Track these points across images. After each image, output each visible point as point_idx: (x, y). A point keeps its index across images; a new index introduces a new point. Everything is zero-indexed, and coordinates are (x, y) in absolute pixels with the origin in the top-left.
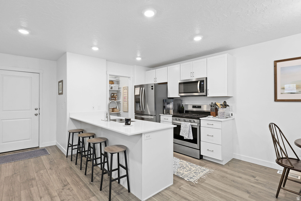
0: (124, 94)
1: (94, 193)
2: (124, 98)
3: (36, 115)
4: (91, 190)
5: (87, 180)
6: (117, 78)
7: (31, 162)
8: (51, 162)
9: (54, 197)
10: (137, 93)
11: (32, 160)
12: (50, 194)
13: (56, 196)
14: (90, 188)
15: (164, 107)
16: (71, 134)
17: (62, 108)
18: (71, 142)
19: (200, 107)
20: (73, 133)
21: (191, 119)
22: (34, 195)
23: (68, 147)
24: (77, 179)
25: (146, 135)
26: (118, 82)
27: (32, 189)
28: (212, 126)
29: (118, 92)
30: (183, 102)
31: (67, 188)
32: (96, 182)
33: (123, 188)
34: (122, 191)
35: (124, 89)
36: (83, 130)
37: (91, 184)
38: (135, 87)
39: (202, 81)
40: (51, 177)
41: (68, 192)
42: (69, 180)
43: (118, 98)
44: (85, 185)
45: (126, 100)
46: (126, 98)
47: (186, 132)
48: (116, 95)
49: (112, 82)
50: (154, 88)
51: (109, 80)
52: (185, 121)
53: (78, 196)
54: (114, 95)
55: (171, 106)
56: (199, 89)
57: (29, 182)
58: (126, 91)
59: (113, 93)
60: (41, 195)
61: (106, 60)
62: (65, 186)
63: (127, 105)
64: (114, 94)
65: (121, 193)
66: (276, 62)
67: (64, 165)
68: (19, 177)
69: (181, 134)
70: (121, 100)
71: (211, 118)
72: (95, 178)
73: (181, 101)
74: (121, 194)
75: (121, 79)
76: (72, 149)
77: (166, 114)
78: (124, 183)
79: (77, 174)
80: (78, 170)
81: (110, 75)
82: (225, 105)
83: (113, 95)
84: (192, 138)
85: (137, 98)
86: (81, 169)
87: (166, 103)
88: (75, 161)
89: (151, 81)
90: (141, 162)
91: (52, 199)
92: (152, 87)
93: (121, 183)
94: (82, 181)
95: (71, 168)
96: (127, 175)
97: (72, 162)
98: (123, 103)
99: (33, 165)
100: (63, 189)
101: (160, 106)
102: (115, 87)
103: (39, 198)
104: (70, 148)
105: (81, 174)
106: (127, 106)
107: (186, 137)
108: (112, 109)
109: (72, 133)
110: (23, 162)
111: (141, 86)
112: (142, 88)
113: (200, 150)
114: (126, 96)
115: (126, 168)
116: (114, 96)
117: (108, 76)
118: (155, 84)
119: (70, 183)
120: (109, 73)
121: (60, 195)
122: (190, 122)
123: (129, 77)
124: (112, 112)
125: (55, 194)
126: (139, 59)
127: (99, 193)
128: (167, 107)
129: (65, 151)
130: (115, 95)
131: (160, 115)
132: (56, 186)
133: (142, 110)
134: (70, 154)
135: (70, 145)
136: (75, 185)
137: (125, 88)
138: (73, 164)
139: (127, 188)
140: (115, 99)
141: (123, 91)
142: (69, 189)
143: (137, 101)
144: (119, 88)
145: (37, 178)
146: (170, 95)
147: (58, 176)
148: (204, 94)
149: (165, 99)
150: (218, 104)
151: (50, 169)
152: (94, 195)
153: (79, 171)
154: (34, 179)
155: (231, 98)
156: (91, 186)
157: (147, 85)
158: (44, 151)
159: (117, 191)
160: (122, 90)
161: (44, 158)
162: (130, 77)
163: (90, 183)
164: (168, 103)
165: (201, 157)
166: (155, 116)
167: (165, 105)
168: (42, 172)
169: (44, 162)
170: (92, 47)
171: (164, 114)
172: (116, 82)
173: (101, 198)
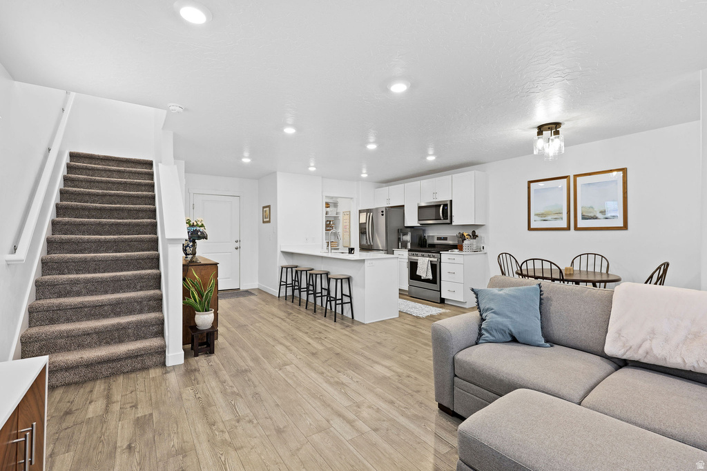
0: (345, 221)
2: (345, 227)
3: (236, 249)
6: (334, 200)
8: (264, 300)
9: (284, 319)
10: (363, 220)
11: (241, 298)
15: (399, 239)
19: (445, 239)
20: (287, 269)
21: (430, 254)
23: (281, 286)
25: (369, 262)
26: (336, 205)
28: (453, 261)
29: (336, 218)
30: (426, 232)
35: (344, 214)
38: (360, 212)
39: (445, 205)
43: (336, 229)
45: (348, 230)
46: (348, 227)
47: (424, 270)
48: (333, 223)
49: (327, 205)
50: (384, 213)
51: (325, 202)
52: (423, 256)
54: (330, 223)
55: (408, 238)
56: (441, 215)
58: (347, 217)
61: (322, 177)
63: (349, 237)
64: (330, 221)
66: (530, 182)
69: (418, 273)
70: (340, 230)
71: (456, 251)
73: (424, 231)
75: (340, 201)
77: (402, 249)
81: (326, 196)
82: (474, 236)
83: (328, 222)
84: (430, 277)
85: (363, 227)
87: (402, 234)
89: (383, 204)
90: (364, 287)
92: (382, 212)
96: (351, 302)
98: (343, 235)
99: (247, 302)
101: (394, 237)
102: (332, 211)
104: (283, 287)
106: (349, 239)
107: (424, 276)
111: (368, 211)
112: (369, 214)
113: (440, 291)
114: (348, 224)
115: (350, 296)
116: (330, 225)
117: (324, 197)
118: (387, 208)
120: (324, 193)
122: (429, 256)
123: (351, 199)
128: (403, 239)
129: (274, 291)
131: (393, 249)
133: (369, 244)
134: (283, 293)
135: (283, 284)
140: (331, 228)
141: (343, 217)
143: (363, 231)
144: (337, 214)
146: (408, 223)
148: (448, 221)
149: (400, 228)
150: (465, 234)
151: (267, 304)
155: (483, 227)
157: (377, 209)
160: (341, 216)
161: (253, 297)
162: (353, 198)
164: (405, 234)
165: (442, 301)
166: (387, 250)
167: (400, 237)
170: (308, 167)
171: (398, 248)
172: (332, 205)
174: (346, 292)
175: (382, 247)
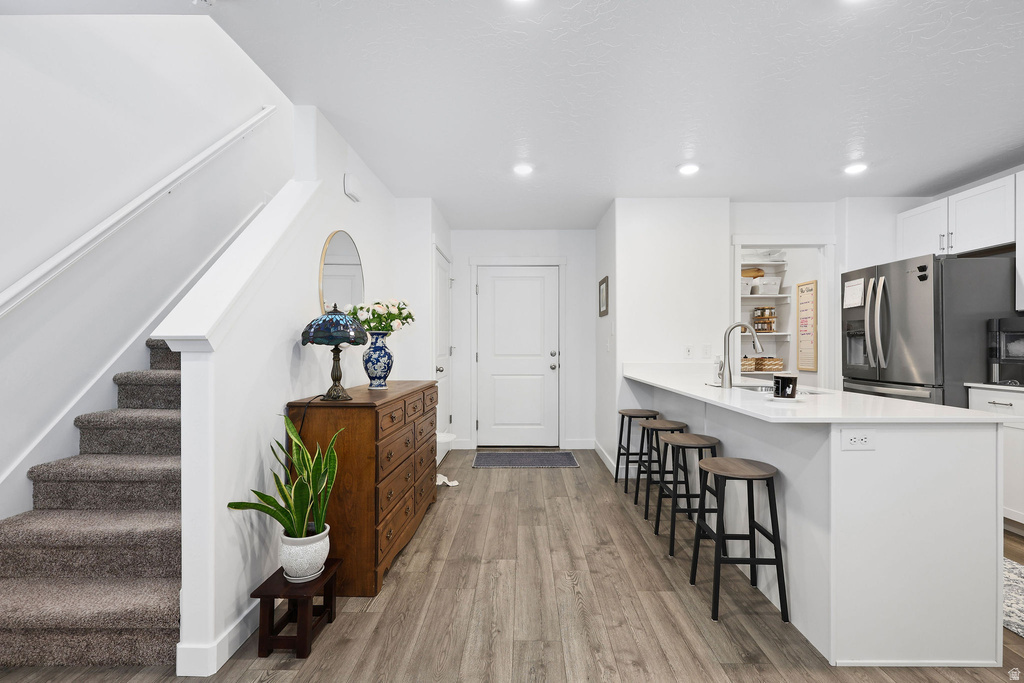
0: (803, 307)
1: (673, 584)
2: (803, 322)
3: (553, 368)
4: (666, 573)
5: (659, 548)
6: (776, 257)
7: (541, 475)
8: (580, 484)
9: (578, 558)
10: (854, 300)
11: (543, 471)
12: (569, 550)
13: (581, 558)
14: (664, 569)
15: (992, 352)
16: (626, 419)
17: (605, 350)
18: (624, 443)
20: (630, 417)
22: (541, 541)
23: (620, 454)
24: (634, 537)
25: (849, 434)
26: (779, 270)
27: (537, 528)
29: (780, 301)
31: (608, 550)
32: (683, 559)
33: (767, 602)
34: (760, 609)
35: (801, 290)
36: (658, 413)
37: (668, 559)
38: (846, 278)
40: (575, 514)
41: (608, 558)
42: (614, 533)
43: (780, 327)
44: (652, 558)
45: (810, 329)
46: (811, 322)
48: (771, 314)
49: (753, 271)
50: (930, 272)
51: (743, 266)
53: (631, 576)
54: (763, 314)
57: (533, 512)
58: (808, 297)
59: (761, 307)
60: (553, 544)
61: (731, 201)
62: (603, 543)
63: (812, 346)
64: (763, 310)
65: (757, 613)
67: (607, 498)
68: (516, 498)
70: (791, 330)
72: (681, 549)
74: (755, 616)
75: (791, 258)
76: (628, 462)
77: (1004, 384)
78: (769, 587)
79: (634, 526)
80: (639, 520)
81: (743, 247)
83: (759, 313)
85: (856, 317)
86: (646, 518)
87: (1003, 336)
88: (634, 494)
90: (827, 526)
91: (572, 561)
92: (923, 269)
93: (762, 586)
94: (645, 545)
95: (622, 508)
96: (778, 561)
97: (628, 495)
98: (799, 342)
99: (545, 482)
100: (598, 550)
101: (975, 346)
102: (767, 286)
103: (548, 550)
104: (623, 459)
105: (646, 530)
106: (813, 351)
108: (757, 359)
109: (627, 417)
110: (527, 472)
111: (871, 273)
112: (872, 281)
114: (811, 314)
115: (775, 538)
116: (763, 318)
117: (739, 250)
118: (936, 259)
119: (615, 542)
120: (740, 240)
121: (589, 559)
123: (820, 247)
124: (756, 369)
125: (580, 553)
126: (855, 170)
127: (687, 589)
128: (1007, 351)
129: (611, 463)
130: (767, 312)
131: (966, 384)
132: (584, 537)
133: (873, 365)
134: (622, 475)
135: (623, 452)
136: (626, 548)
137: (804, 288)
138: (630, 503)
139: (776, 603)
140: (766, 326)
141: (799, 297)
142: (610, 553)
143: (853, 330)
144: (781, 290)
145: (548, 510)
147: (591, 518)
149: (996, 318)
151: (577, 498)
152: (672, 589)
153: (641, 522)
154: (543, 510)
156: (668, 565)
157: (903, 263)
158: (568, 458)
159: (745, 604)
160: (793, 297)
161: (566, 472)
162: (823, 246)
163: (666, 557)
164: (1018, 337)
166: (940, 391)
167: (994, 345)
168: (559, 499)
169: (565, 480)
170: (679, 166)
171: (989, 380)
172: (772, 270)
173: (691, 601)
174: (764, 518)
175: (923, 375)
